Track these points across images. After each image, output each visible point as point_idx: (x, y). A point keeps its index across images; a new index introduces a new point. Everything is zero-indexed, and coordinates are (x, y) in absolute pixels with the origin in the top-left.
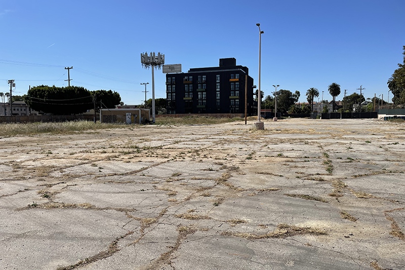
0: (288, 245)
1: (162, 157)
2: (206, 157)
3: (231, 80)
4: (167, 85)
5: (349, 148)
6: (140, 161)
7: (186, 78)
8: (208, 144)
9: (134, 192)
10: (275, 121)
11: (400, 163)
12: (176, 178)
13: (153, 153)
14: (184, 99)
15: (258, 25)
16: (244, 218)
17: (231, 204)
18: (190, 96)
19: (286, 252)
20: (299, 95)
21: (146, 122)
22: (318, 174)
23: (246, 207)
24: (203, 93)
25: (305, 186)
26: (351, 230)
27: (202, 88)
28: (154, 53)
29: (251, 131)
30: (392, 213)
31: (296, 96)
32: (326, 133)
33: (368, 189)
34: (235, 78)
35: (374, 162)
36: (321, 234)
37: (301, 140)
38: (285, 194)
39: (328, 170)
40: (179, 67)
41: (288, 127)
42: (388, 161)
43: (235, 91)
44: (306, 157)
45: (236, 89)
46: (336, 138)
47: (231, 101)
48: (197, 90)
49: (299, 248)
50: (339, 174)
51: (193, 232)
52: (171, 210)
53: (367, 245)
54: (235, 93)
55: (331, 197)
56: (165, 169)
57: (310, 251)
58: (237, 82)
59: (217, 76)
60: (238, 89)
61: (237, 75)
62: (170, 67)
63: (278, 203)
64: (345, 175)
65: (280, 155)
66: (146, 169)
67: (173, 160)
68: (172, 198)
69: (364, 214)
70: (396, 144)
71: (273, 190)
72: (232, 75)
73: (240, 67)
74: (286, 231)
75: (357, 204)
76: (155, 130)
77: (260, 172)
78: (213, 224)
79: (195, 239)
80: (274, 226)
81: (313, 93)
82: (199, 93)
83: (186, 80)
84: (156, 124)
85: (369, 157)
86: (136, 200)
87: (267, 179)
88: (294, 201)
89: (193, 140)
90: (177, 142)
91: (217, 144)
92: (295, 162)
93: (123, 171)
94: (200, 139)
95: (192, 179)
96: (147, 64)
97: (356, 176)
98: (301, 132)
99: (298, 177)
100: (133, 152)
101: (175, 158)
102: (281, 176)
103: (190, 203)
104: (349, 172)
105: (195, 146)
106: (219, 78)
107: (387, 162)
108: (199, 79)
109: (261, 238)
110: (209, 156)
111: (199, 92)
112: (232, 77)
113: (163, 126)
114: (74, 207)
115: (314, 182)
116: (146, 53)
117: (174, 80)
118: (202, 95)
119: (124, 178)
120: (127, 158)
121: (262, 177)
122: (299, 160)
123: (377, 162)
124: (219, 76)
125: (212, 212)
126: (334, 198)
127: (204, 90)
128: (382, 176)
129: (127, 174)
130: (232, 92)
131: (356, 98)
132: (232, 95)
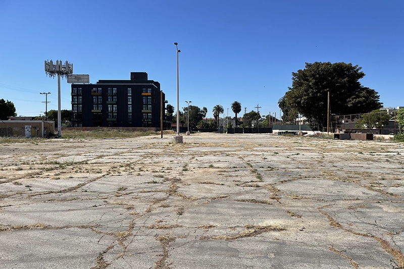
0: (261, 241)
1: (94, 172)
2: (142, 170)
3: (143, 94)
4: (73, 96)
5: (264, 158)
6: (72, 178)
7: (94, 89)
8: (135, 158)
9: (86, 209)
10: (188, 135)
11: (309, 170)
12: (124, 192)
13: (80, 169)
14: (92, 111)
15: (176, 44)
16: (212, 223)
17: (193, 213)
18: (99, 108)
19: (263, 247)
20: (207, 112)
21: (50, 135)
22: (252, 181)
23: (208, 214)
24: (114, 106)
25: (247, 192)
26: (302, 225)
27: (112, 100)
28: (61, 62)
29: (171, 145)
30: (323, 209)
31: (204, 112)
32: (238, 146)
33: (297, 192)
34: (147, 92)
35: (290, 170)
36: (282, 230)
37: (222, 153)
38: (235, 200)
39: (259, 177)
40: (86, 77)
41: (203, 141)
42: (299, 168)
43: (147, 105)
44: (234, 167)
45: (149, 103)
46: (249, 150)
47: (144, 114)
48: (107, 102)
49: (271, 242)
50: (268, 180)
51: (173, 239)
52: (139, 223)
53: (318, 235)
54: (147, 107)
55: (272, 200)
56: (106, 184)
57: (281, 244)
58: (149, 96)
59: (128, 89)
60: (151, 103)
61: (149, 90)
62: (76, 77)
63: (234, 208)
64: (273, 181)
65: (211, 166)
66: (84, 185)
67: (107, 174)
68: (132, 212)
69: (304, 211)
70: (298, 154)
71: (223, 197)
72: (144, 89)
73: (152, 82)
74: (253, 231)
75: (294, 204)
76: (65, 144)
77: (202, 182)
78: (188, 231)
79: (179, 245)
80: (241, 227)
81: (219, 110)
82: (109, 106)
83: (95, 92)
84: (63, 138)
85: (283, 166)
86: (94, 216)
87: (212, 188)
88: (246, 205)
89: (116, 154)
90: (101, 157)
91: (145, 158)
92: (228, 172)
93: (59, 189)
94: (123, 153)
95: (141, 192)
96: (52, 73)
97: (282, 182)
98: (217, 145)
99: (238, 185)
100: (56, 168)
101: (110, 173)
102: (222, 185)
103: (153, 214)
104: (275, 179)
105: (124, 160)
106: (130, 92)
107: (299, 170)
108: (109, 91)
109: (236, 238)
110: (145, 170)
111: (109, 104)
112: (144, 91)
113: (71, 140)
114: (26, 228)
115: (252, 188)
116: (51, 61)
117: (81, 91)
118: (113, 108)
119: (64, 195)
120: (53, 174)
121: (206, 186)
122: (230, 170)
123: (293, 170)
124: (130, 89)
125: (180, 221)
126: (275, 200)
127: (115, 103)
128: (301, 181)
129: (65, 191)
130: (144, 106)
131: (254, 116)
132: (144, 108)
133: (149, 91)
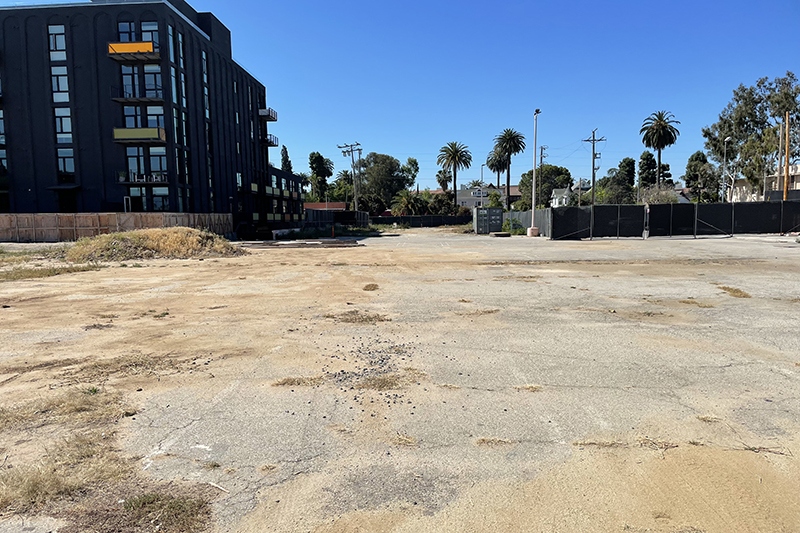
3: (116, 48)
31: (409, 171)
34: (139, 39)
43: (144, 105)
45: (150, 95)
47: (131, 151)
54: (145, 116)
58: (151, 60)
59: (53, 29)
60: (158, 96)
61: (150, 28)
72: (124, 26)
81: (457, 157)
106: (61, 42)
112: (124, 36)
124: (60, 29)
130: (129, 110)
131: (554, 177)
132: (130, 121)
133: (146, 36)
